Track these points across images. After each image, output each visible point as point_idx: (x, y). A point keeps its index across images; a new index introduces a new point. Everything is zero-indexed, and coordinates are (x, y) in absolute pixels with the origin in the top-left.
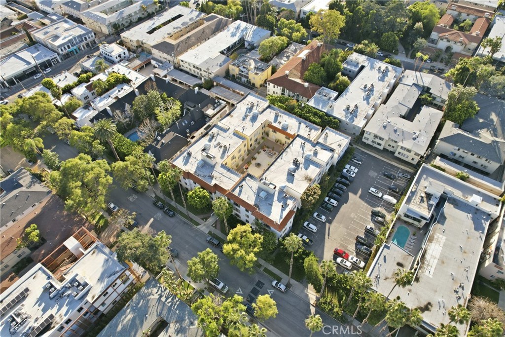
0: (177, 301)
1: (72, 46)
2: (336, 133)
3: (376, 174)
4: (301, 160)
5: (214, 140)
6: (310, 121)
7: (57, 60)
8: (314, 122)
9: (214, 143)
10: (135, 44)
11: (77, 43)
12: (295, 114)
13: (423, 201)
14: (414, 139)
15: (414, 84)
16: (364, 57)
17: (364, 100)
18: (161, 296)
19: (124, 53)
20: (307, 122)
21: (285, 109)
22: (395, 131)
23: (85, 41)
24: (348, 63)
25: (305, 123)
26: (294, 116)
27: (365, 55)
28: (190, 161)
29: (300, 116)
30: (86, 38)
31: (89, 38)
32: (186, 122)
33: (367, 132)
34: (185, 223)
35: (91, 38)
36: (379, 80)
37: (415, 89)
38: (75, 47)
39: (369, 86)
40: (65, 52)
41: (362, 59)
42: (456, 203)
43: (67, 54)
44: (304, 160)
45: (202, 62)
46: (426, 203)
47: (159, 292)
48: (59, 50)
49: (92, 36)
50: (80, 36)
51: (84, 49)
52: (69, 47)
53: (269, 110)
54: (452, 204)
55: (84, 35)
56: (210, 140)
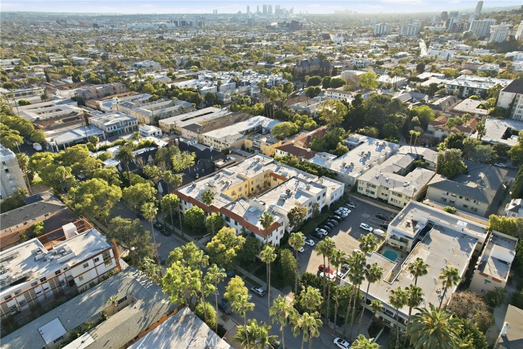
0: (151, 284)
1: (118, 127)
2: (331, 181)
3: (369, 216)
4: (294, 192)
5: (218, 179)
6: (308, 172)
7: (103, 137)
8: (312, 173)
9: (218, 181)
10: (169, 128)
11: (122, 126)
12: (296, 167)
13: (410, 226)
14: (405, 186)
15: (408, 153)
16: (364, 137)
17: (360, 162)
18: (136, 278)
19: (159, 133)
20: (306, 173)
21: (287, 164)
22: (387, 181)
23: (129, 126)
24: (349, 140)
25: (302, 174)
26: (294, 168)
27: (366, 135)
28: (193, 191)
29: (300, 169)
30: (130, 124)
31: (133, 123)
32: (198, 169)
33: (361, 181)
34: (178, 241)
35: (135, 124)
36: (376, 151)
37: (409, 156)
38: (119, 129)
39: (366, 152)
40: (111, 131)
41: (362, 138)
42: (442, 229)
43: (112, 133)
44: (296, 192)
45: (222, 136)
46: (412, 227)
47: (137, 275)
48: (107, 129)
49: (136, 123)
50: (126, 121)
51: (127, 131)
52: (115, 128)
53: (272, 164)
54: (438, 230)
55: (129, 120)
56: (215, 179)
